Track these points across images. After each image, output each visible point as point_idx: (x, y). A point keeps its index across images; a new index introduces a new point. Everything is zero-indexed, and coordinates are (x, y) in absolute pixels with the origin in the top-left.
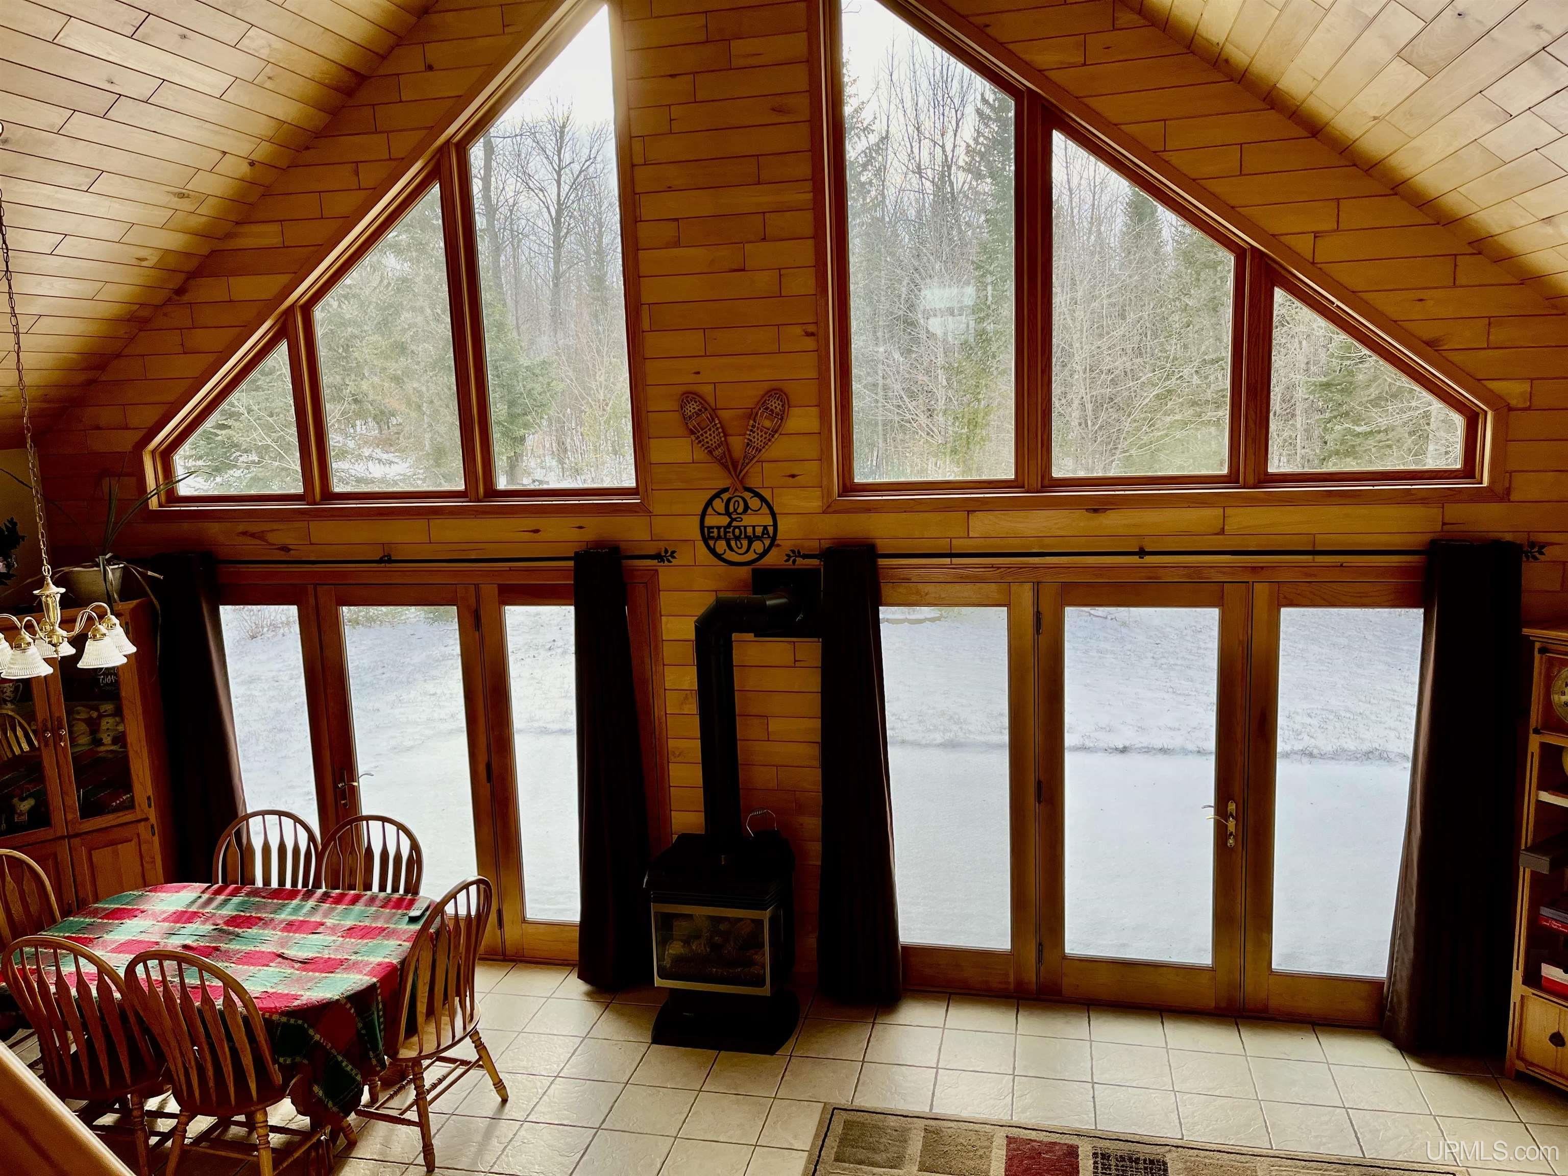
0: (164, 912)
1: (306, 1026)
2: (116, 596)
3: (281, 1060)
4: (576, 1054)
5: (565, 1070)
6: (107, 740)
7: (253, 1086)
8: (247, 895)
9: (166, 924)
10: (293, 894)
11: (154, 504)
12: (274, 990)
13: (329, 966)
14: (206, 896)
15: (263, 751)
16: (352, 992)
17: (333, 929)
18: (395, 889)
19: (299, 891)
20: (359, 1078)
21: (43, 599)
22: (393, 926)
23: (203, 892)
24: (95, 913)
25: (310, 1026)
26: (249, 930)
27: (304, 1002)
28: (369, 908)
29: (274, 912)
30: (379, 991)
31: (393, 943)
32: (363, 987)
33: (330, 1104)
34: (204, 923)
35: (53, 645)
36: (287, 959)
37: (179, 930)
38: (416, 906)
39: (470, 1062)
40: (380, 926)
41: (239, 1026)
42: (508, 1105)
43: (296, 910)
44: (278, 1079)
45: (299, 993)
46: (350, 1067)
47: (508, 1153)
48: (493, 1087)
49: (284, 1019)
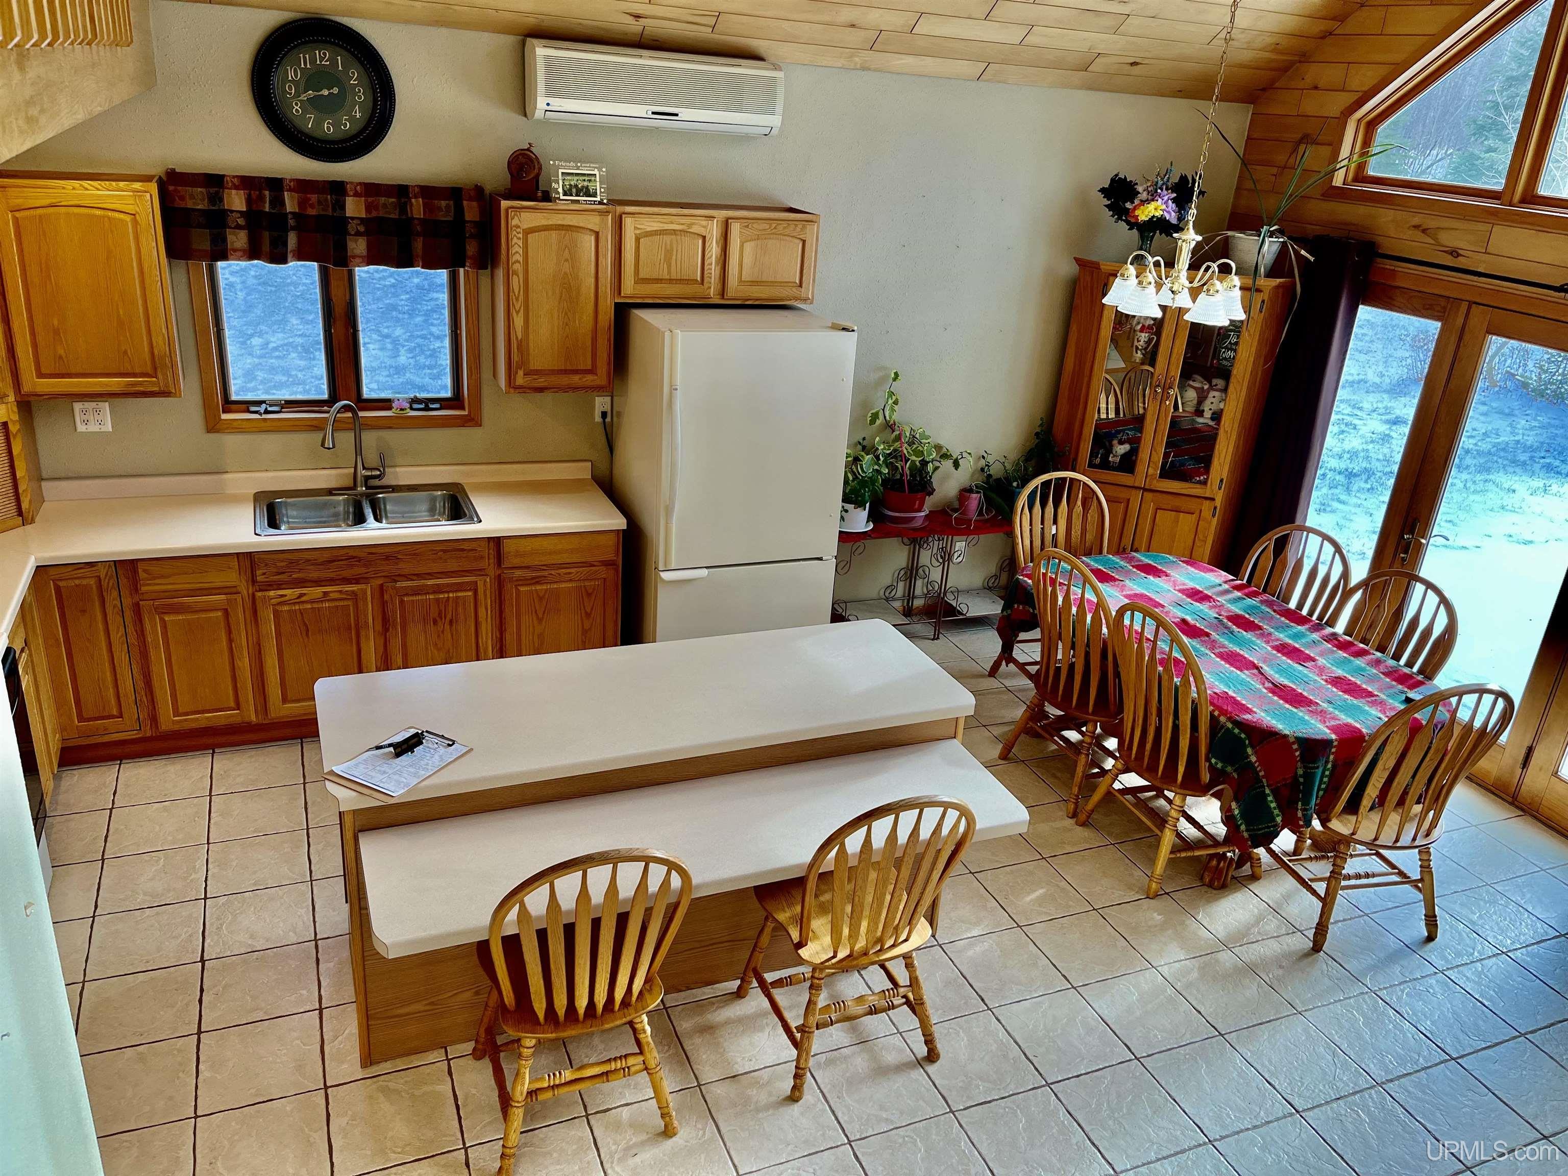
0: (1184, 584)
1: (1247, 742)
2: (1262, 270)
3: (1213, 761)
4: (1542, 945)
5: (1518, 953)
6: (1207, 414)
7: (1181, 769)
8: (1262, 602)
9: (1180, 595)
10: (1302, 620)
11: (1338, 180)
12: (1234, 695)
13: (1296, 699)
14: (1226, 586)
15: (1368, 490)
16: (1305, 736)
17: (1321, 670)
18: (1410, 664)
19: (1312, 621)
20: (1279, 819)
21: (1180, 242)
22: (1385, 697)
23: (1226, 582)
24: (1130, 560)
25: (1252, 745)
26: (1245, 633)
27: (1255, 720)
28: (1368, 668)
29: (1277, 629)
30: (1334, 750)
31: (1374, 712)
32: (1318, 737)
33: (1243, 827)
34: (1211, 608)
35: (1173, 292)
36: (1262, 674)
37: (1186, 604)
38: (1421, 689)
39: (1409, 877)
40: (1370, 689)
41: (1186, 709)
42: (1432, 944)
43: (1296, 636)
44: (1206, 777)
45: (1255, 709)
46: (1273, 805)
47: (1405, 988)
48: (1423, 917)
49: (1230, 725)
